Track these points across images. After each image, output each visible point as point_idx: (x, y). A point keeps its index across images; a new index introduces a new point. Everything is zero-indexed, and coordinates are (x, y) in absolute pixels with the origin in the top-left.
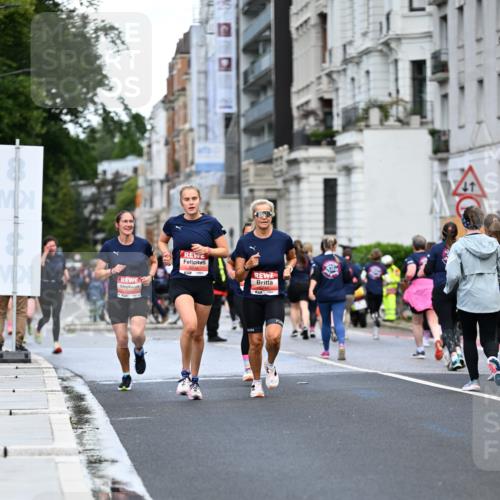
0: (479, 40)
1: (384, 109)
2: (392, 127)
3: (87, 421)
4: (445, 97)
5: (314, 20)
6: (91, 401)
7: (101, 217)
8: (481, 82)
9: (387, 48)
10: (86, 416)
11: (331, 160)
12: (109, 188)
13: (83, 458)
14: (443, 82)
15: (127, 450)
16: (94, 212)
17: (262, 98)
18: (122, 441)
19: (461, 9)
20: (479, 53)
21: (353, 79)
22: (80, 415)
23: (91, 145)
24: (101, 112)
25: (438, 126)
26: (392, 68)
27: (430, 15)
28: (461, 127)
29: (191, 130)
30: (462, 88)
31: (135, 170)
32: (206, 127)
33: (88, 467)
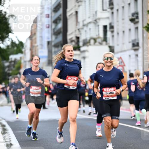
0: (123, 19)
1: (95, 40)
2: (97, 45)
3: (6, 133)
4: (113, 36)
5: (74, 13)
6: (8, 127)
7: (10, 72)
8: (124, 32)
9: (96, 22)
10: (6, 131)
11: (79, 55)
12: (13, 63)
13: (5, 144)
14: (112, 32)
15: (18, 141)
16: (9, 70)
17: (59, 36)
18: (17, 139)
19: (118, 10)
20: (123, 23)
21: (86, 31)
22: (4, 131)
23: (8, 50)
24: (11, 40)
25: (111, 45)
26: (97, 28)
27: (108, 12)
28: (118, 45)
29: (37, 46)
30: (118, 34)
31: (21, 58)
32: (42, 45)
33: (7, 146)
